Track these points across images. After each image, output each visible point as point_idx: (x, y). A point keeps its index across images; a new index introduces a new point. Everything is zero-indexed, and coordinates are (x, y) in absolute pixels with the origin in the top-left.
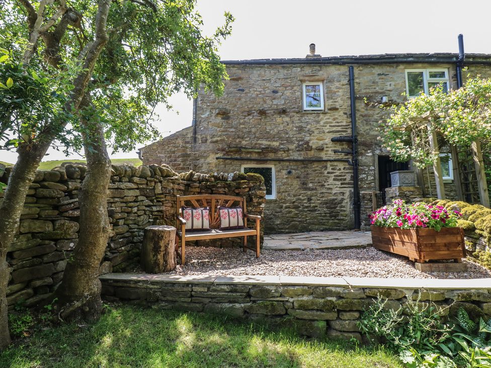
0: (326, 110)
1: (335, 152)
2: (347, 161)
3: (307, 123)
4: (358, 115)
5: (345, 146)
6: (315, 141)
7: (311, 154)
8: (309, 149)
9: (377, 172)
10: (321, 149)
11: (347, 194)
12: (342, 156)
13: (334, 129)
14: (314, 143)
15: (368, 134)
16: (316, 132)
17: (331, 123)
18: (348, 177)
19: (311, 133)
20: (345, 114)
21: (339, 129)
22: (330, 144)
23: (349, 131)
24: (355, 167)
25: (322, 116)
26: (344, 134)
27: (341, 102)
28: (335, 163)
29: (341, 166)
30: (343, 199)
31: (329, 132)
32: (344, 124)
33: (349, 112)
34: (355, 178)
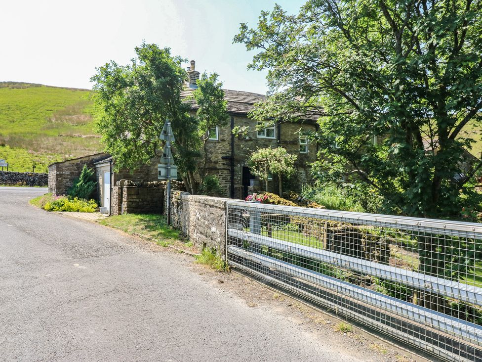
0: (219, 141)
1: (223, 164)
2: (229, 170)
3: (210, 148)
4: (234, 145)
5: (228, 161)
6: (214, 158)
7: (212, 165)
8: (211, 162)
9: (242, 175)
10: (216, 162)
11: (228, 187)
12: (226, 167)
13: (223, 151)
14: (213, 159)
15: (239, 155)
16: (214, 153)
17: (222, 148)
18: (229, 178)
19: (211, 153)
20: (229, 143)
21: (225, 152)
22: (221, 160)
23: (230, 153)
24: (232, 172)
25: (217, 144)
26: (228, 155)
27: (227, 137)
28: (223, 171)
29: (226, 172)
30: (226, 190)
31: (221, 153)
32: (228, 149)
33: (230, 143)
34: (232, 178)
